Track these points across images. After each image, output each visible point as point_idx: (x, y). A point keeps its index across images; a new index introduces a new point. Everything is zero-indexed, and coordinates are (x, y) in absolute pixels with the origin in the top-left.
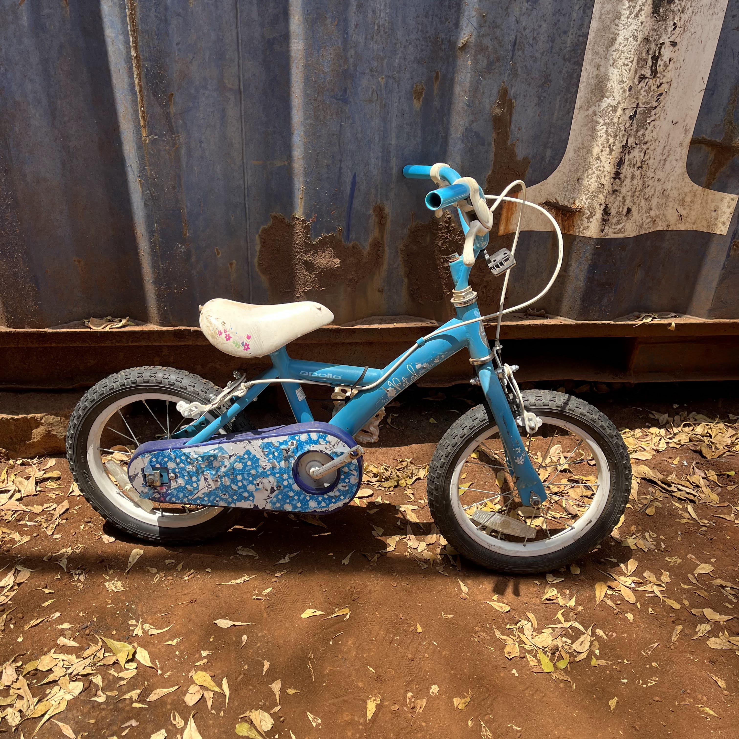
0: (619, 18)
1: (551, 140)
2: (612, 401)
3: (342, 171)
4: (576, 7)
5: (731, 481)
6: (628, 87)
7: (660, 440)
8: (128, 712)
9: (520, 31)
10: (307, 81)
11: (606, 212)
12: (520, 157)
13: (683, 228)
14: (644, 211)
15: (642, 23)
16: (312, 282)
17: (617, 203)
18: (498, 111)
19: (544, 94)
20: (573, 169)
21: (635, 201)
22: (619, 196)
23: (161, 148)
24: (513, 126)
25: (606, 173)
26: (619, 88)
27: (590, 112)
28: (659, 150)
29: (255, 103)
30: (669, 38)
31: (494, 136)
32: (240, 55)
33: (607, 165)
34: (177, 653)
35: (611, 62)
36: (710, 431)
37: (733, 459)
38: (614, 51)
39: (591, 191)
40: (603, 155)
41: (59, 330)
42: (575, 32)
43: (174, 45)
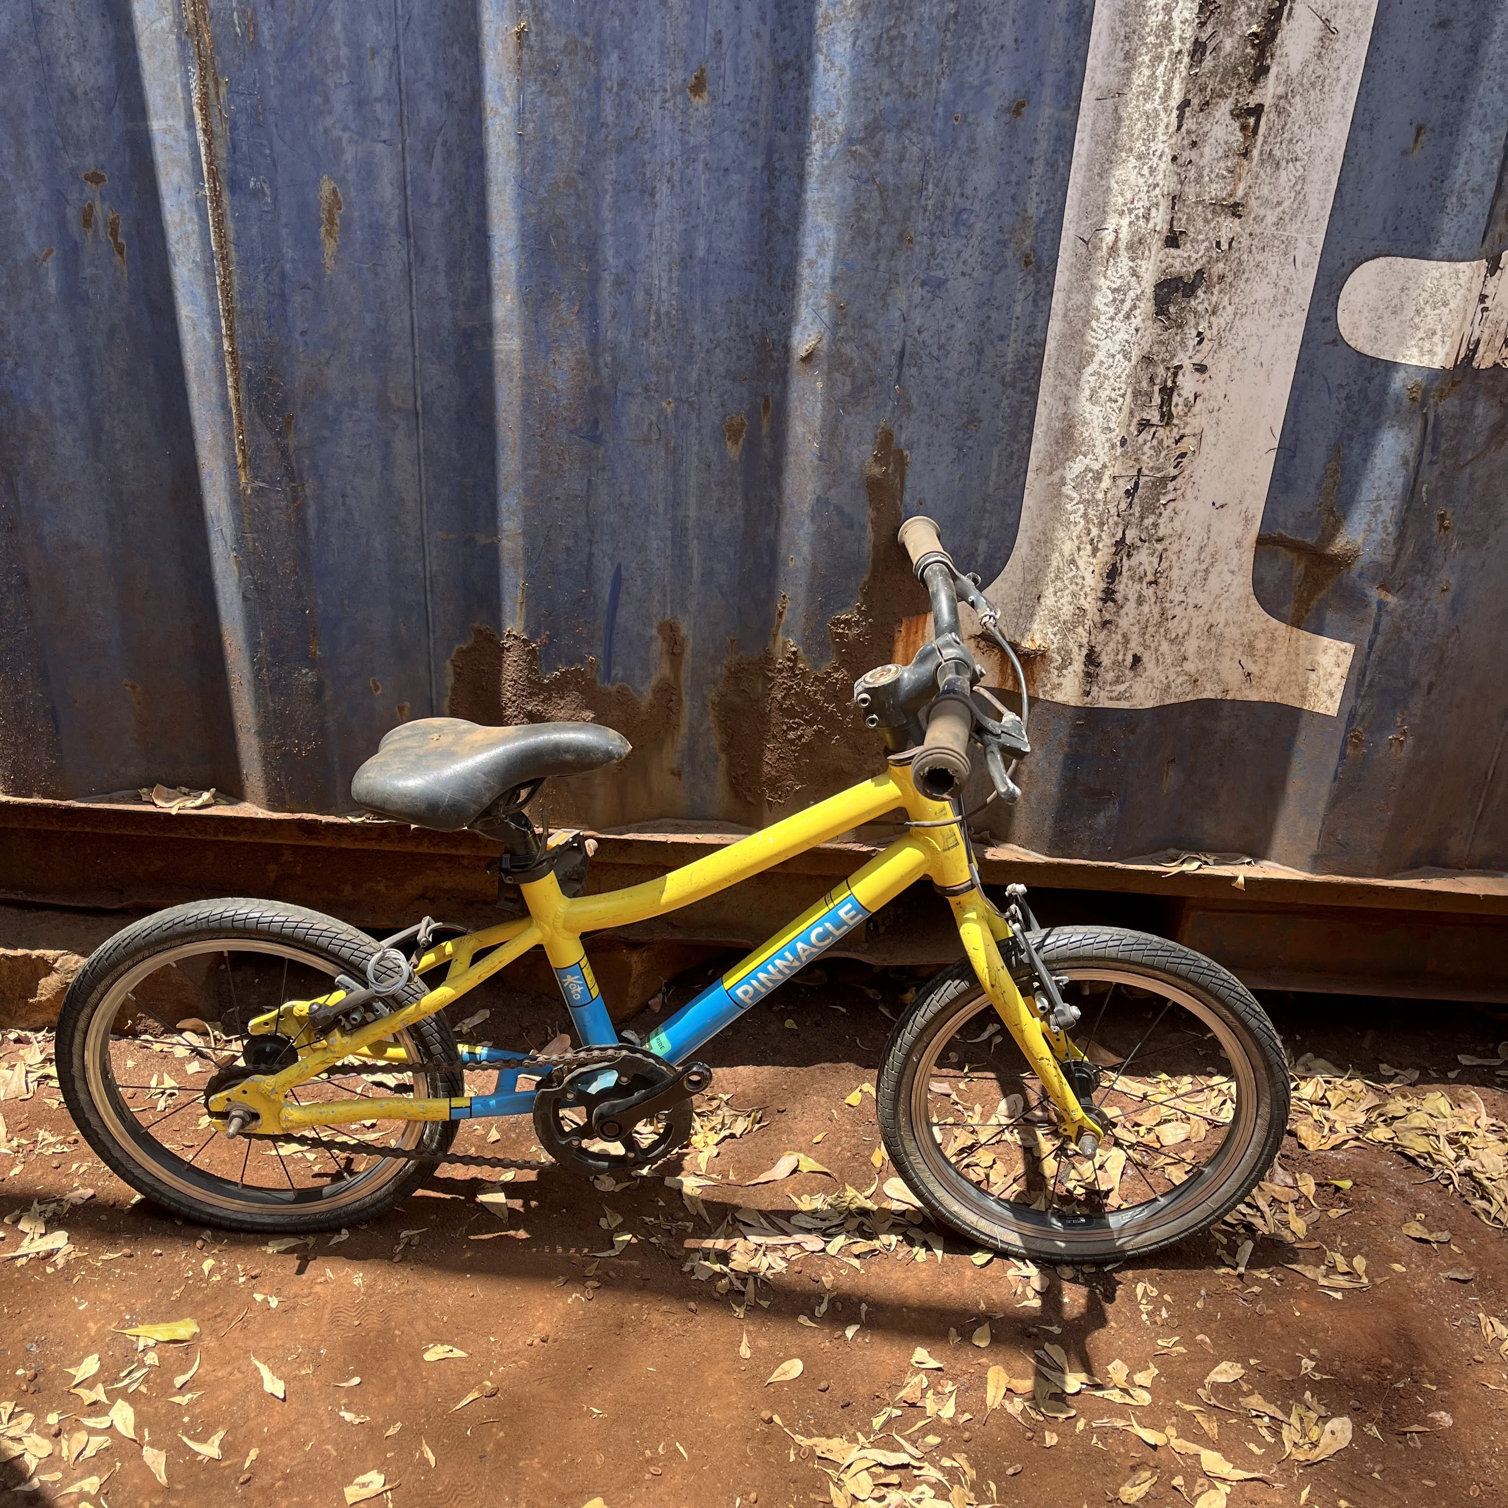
0: (1098, 319)
1: (984, 524)
3: (594, 560)
4: (1021, 296)
5: (1340, 1199)
6: (1119, 438)
7: (1224, 1102)
9: (910, 333)
10: (527, 402)
11: (1092, 659)
13: (1254, 698)
14: (1169, 661)
15: (1137, 330)
17: (1112, 645)
18: (877, 471)
19: (969, 443)
20: (1029, 578)
21: (1148, 643)
22: (1116, 633)
23: (273, 504)
24: (907, 497)
25: (1088, 589)
26: (1104, 439)
27: (1055, 477)
28: (1190, 554)
29: (442, 434)
30: (1190, 358)
31: (870, 513)
32: (417, 354)
33: (1088, 576)
34: (186, 1419)
35: (1087, 393)
36: (1328, 1094)
37: (1361, 1155)
38: (1091, 375)
39: (1061, 620)
40: (1081, 557)
41: (90, 806)
42: (1020, 339)
43: (297, 336)
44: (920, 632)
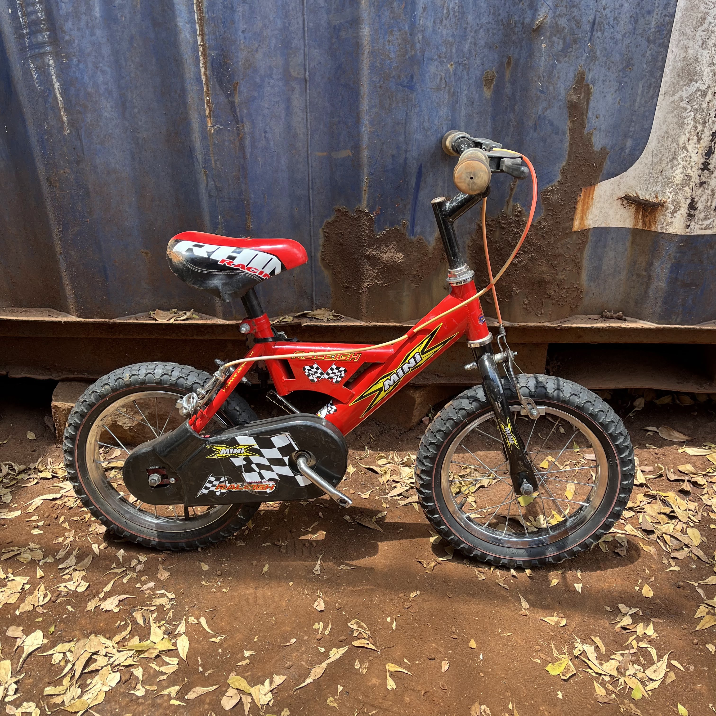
1: (631, 129)
2: (696, 414)
3: (408, 162)
8: (165, 708)
9: (599, 10)
10: (372, 67)
11: (692, 206)
12: (597, 147)
16: (375, 277)
17: (705, 196)
18: (574, 98)
19: (625, 80)
20: (656, 160)
22: (707, 189)
23: (226, 138)
24: (590, 113)
25: (693, 164)
26: (709, 70)
27: (676, 97)
29: (320, 92)
31: (569, 124)
32: (307, 44)
33: (694, 155)
34: (220, 651)
35: (700, 42)
38: (703, 31)
39: (675, 184)
40: (690, 144)
41: (126, 321)
42: (661, 12)
43: (240, 33)
44: (591, 196)
